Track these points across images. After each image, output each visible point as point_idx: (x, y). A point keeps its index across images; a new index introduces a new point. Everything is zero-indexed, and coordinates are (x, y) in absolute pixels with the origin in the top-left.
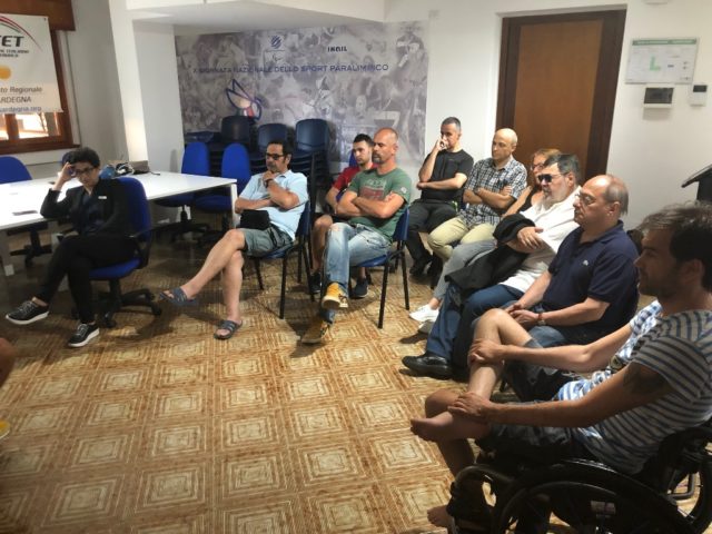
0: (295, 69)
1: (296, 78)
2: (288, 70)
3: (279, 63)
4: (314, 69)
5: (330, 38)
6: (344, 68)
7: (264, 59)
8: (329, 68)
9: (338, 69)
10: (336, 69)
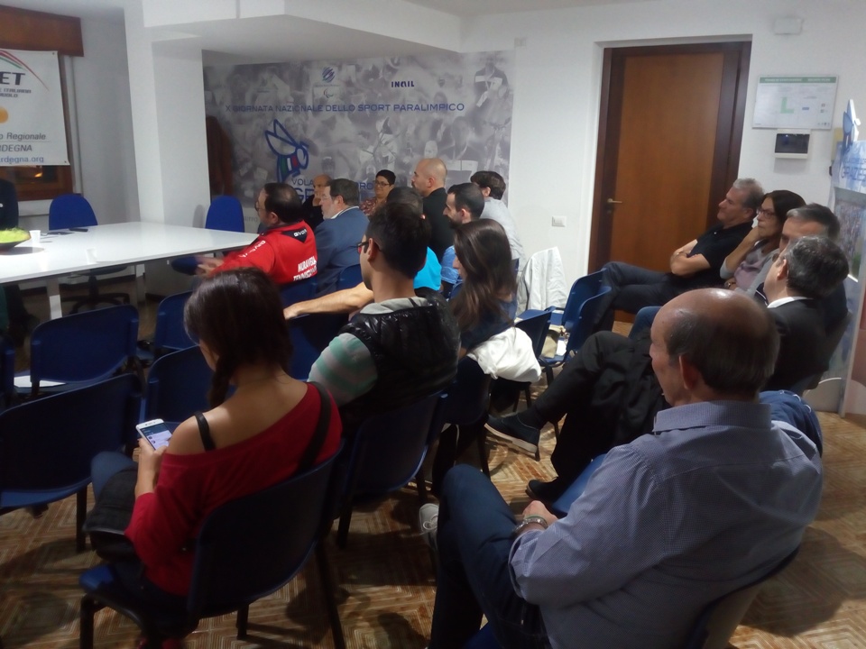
0: (351, 108)
1: (353, 119)
2: (342, 109)
3: (332, 101)
4: (375, 108)
5: (394, 71)
6: (410, 107)
7: (314, 96)
8: (391, 107)
9: (403, 108)
10: (401, 109)
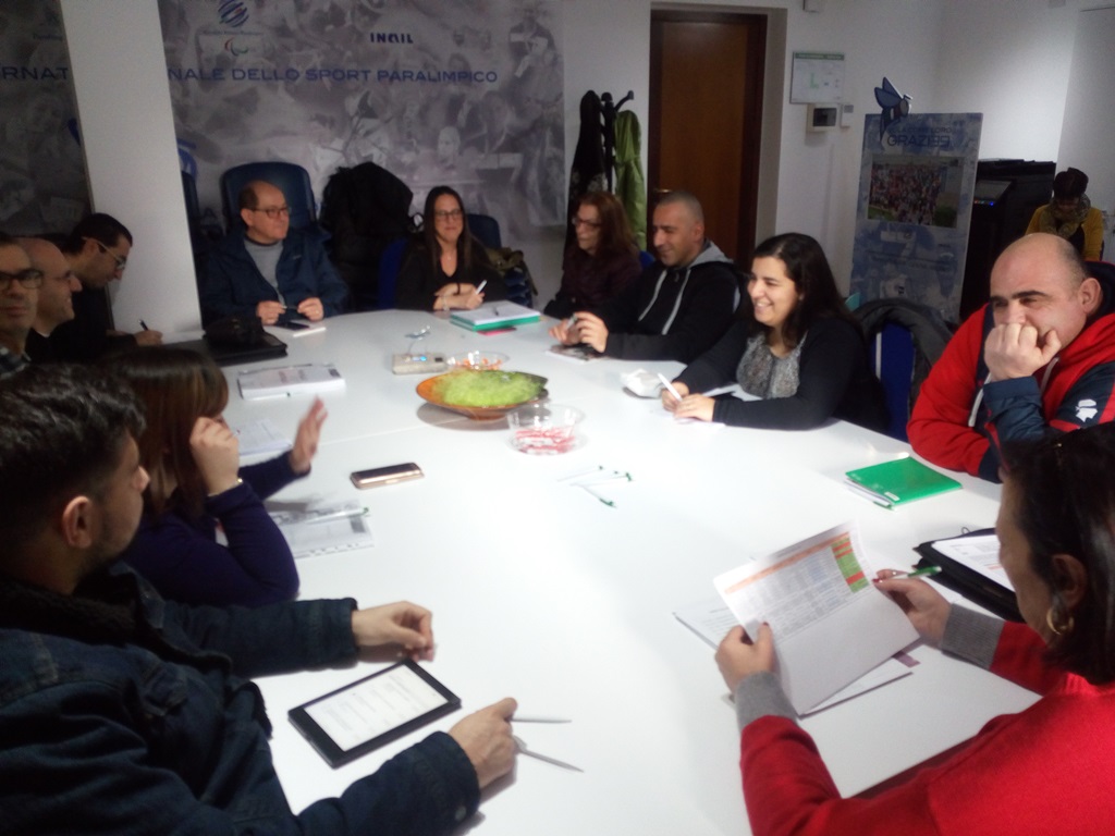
0: (291, 75)
2: (271, 77)
3: (246, 61)
4: (340, 76)
5: (374, 17)
6: (407, 75)
7: (199, 51)
8: (373, 74)
9: (394, 77)
10: (392, 79)
